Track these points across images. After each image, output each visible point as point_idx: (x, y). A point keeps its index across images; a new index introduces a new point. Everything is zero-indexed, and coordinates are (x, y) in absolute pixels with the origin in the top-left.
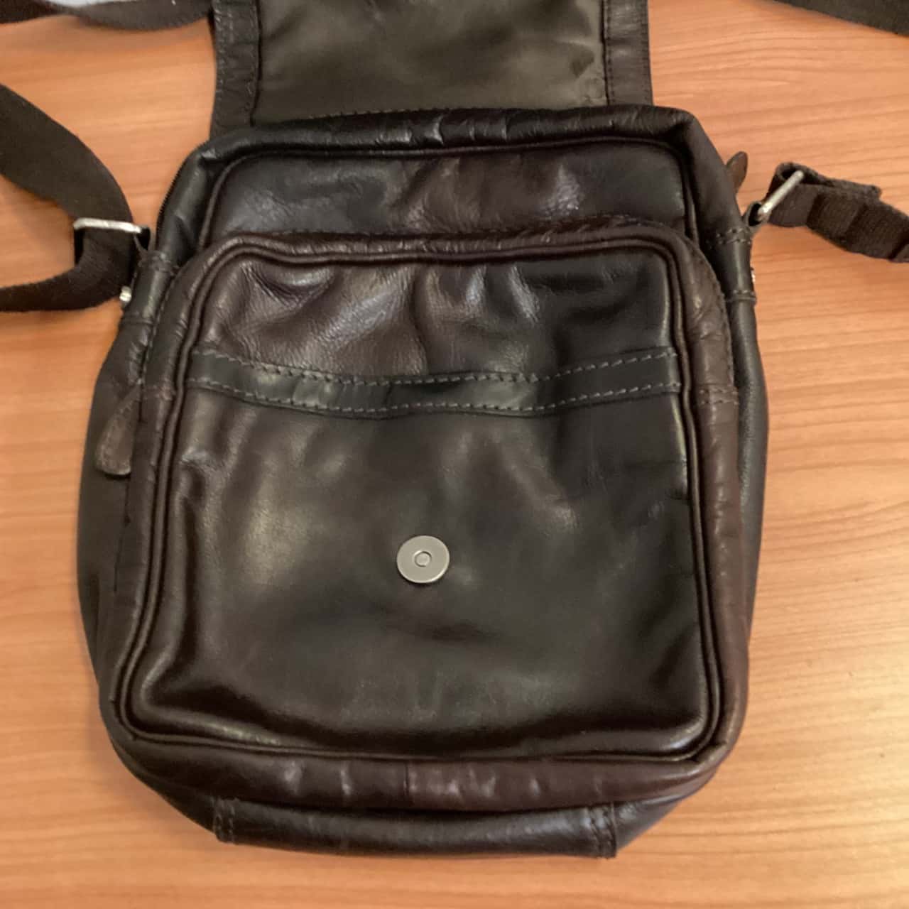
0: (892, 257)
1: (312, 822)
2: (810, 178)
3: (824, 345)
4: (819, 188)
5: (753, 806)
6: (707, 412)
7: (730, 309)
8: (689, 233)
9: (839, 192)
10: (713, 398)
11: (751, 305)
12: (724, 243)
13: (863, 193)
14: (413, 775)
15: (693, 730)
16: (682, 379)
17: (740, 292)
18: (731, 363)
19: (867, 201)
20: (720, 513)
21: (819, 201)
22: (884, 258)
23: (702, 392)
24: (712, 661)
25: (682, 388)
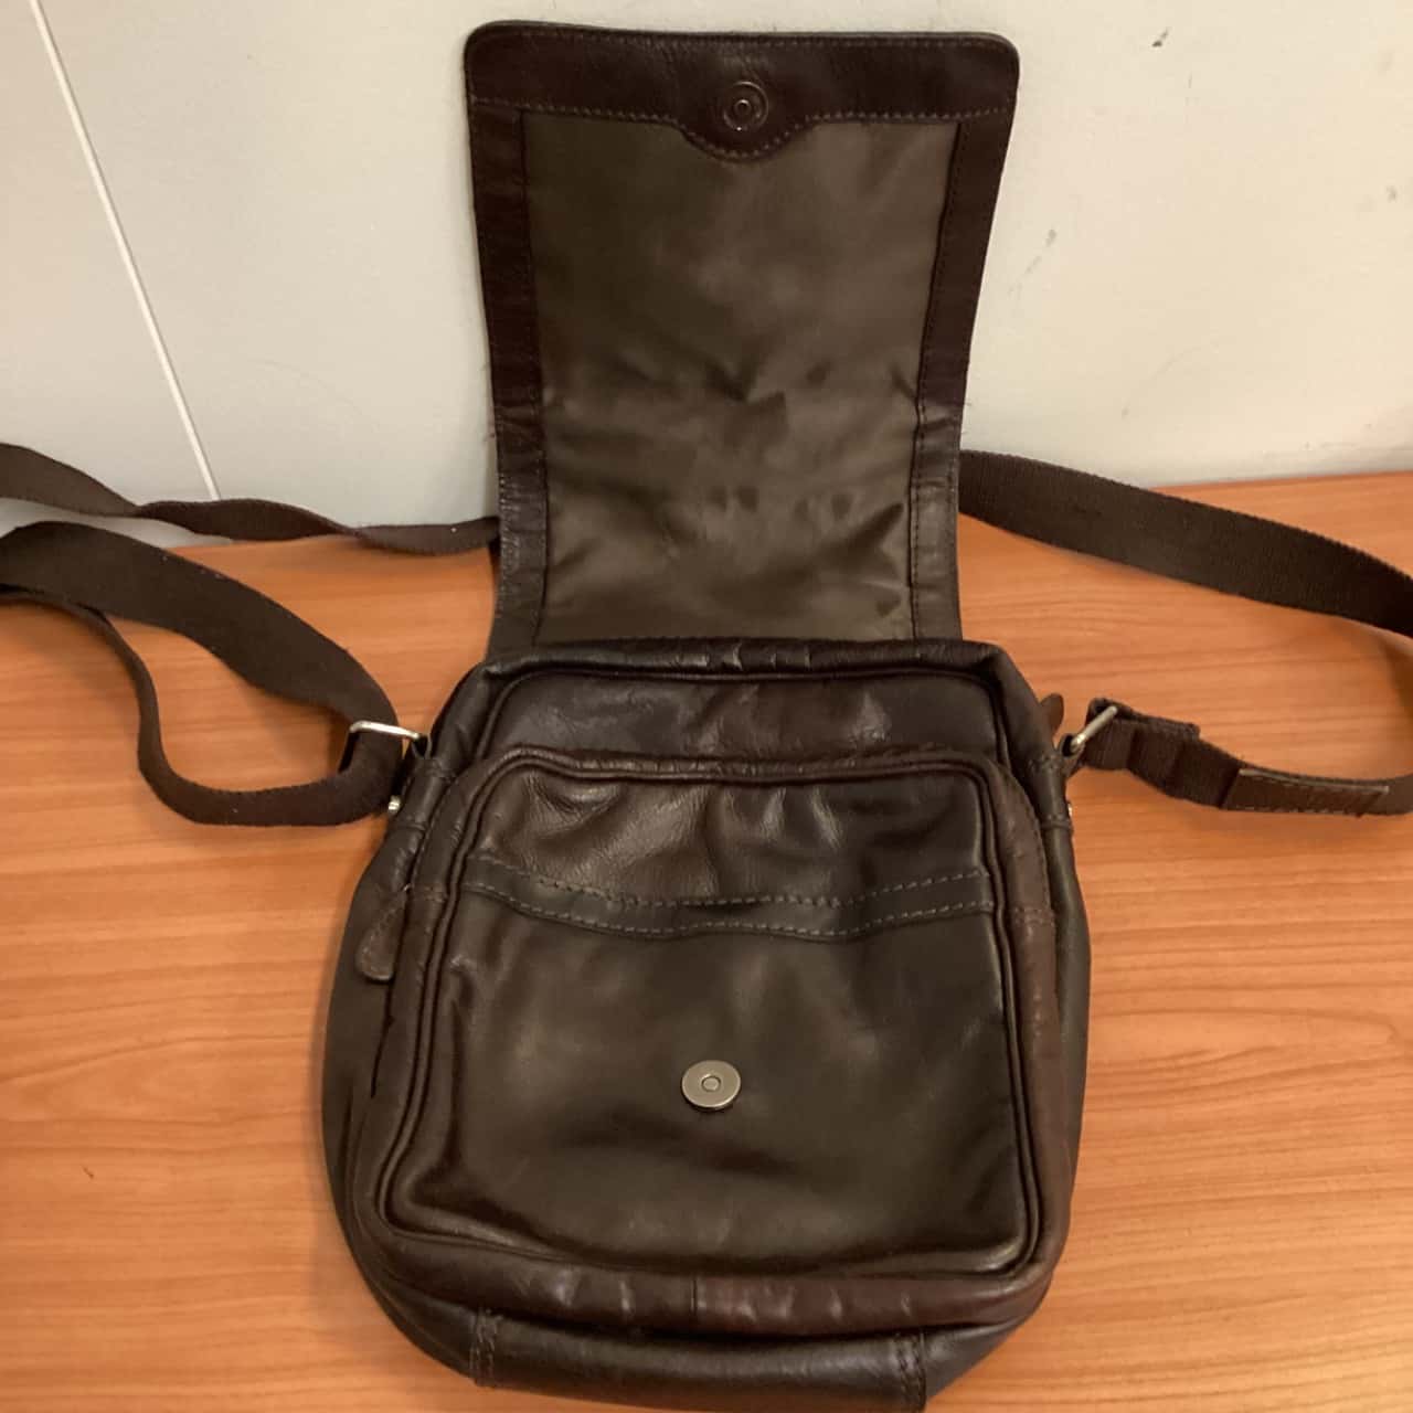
0: (1219, 804)
2: (1124, 714)
3: (1151, 889)
4: (1135, 723)
5: (1082, 1372)
6: (1022, 929)
7: (1045, 833)
8: (1000, 760)
9: (1155, 729)
10: (1028, 919)
11: (1069, 833)
12: (1037, 770)
13: (1179, 730)
14: (701, 1289)
16: (995, 899)
17: (1055, 817)
18: (1047, 885)
19: (1185, 736)
20: (1038, 1034)
21: (1138, 738)
22: (1213, 805)
23: (1017, 910)
24: (1030, 1178)
25: (996, 908)
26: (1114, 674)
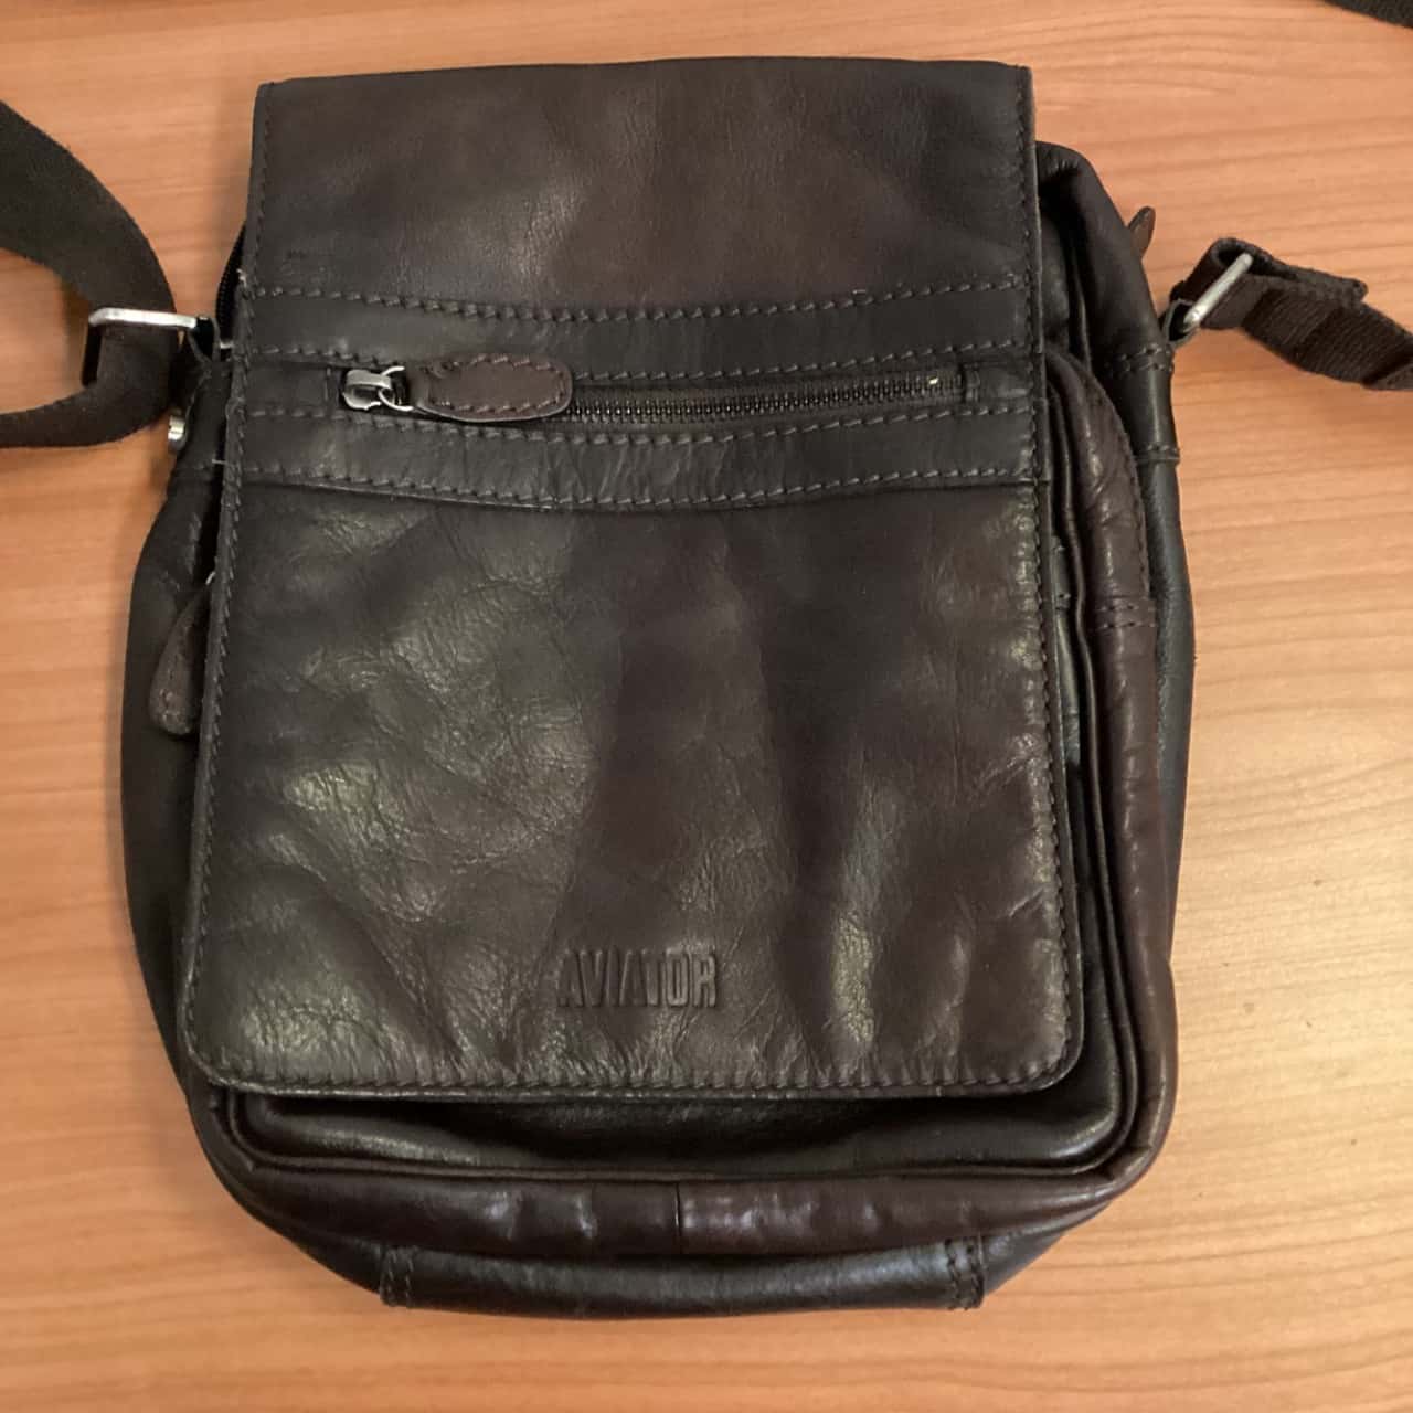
0: (1371, 381)
1: (532, 1275)
2: (1262, 265)
4: (1273, 280)
6: (1110, 642)
7: (1143, 472)
8: (1075, 349)
9: (1304, 290)
10: (1119, 618)
11: (1171, 467)
12: (1133, 370)
13: (1339, 292)
14: (688, 1205)
15: (1100, 1128)
16: (1073, 590)
17: (1157, 449)
18: (1145, 562)
19: (1345, 303)
20: (1131, 796)
21: (1270, 297)
22: (1359, 382)
23: (1104, 609)
25: (1073, 601)
26: (1225, 162)
